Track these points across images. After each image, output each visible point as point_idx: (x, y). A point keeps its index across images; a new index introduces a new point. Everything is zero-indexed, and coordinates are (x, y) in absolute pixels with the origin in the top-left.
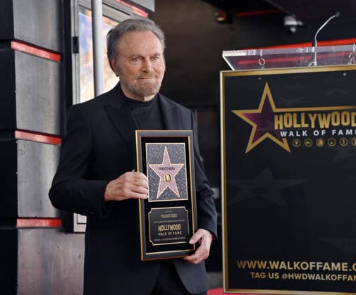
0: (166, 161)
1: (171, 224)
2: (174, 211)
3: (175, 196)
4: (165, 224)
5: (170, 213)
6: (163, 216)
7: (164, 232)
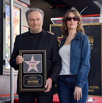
0: (33, 59)
3: (36, 71)
5: (33, 77)
6: (30, 78)
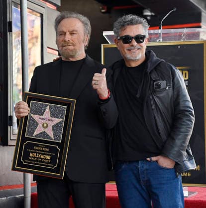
0: (47, 114)
1: (42, 154)
2: (47, 147)
3: (50, 137)
4: (37, 153)
5: (43, 148)
6: (35, 148)
7: (35, 157)
